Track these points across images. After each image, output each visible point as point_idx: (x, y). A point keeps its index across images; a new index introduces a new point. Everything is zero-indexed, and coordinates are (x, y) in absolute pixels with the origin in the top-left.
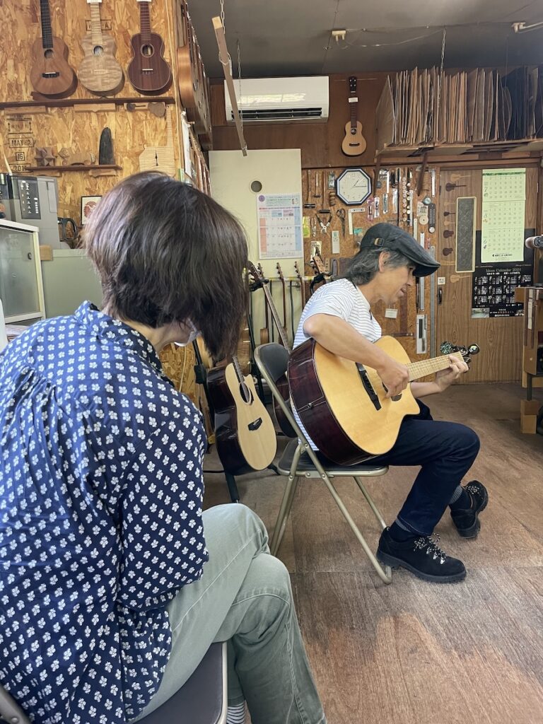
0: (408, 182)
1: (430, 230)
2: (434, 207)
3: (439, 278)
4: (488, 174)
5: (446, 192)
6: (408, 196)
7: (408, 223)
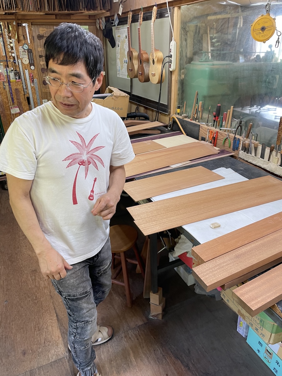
0: (9, 33)
1: (31, 67)
2: (32, 52)
3: (43, 100)
5: (38, 40)
6: (11, 43)
7: (15, 63)
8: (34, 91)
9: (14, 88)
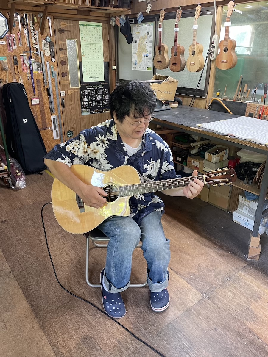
0: (34, 24)
1: (52, 60)
2: (53, 45)
4: (82, 25)
5: (59, 34)
6: (35, 34)
7: (38, 54)
8: (53, 83)
9: (35, 79)
